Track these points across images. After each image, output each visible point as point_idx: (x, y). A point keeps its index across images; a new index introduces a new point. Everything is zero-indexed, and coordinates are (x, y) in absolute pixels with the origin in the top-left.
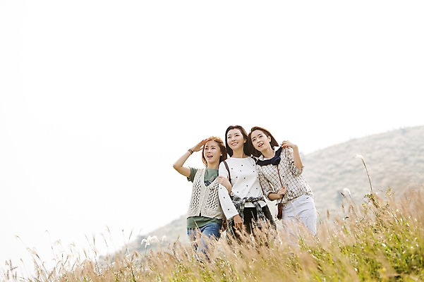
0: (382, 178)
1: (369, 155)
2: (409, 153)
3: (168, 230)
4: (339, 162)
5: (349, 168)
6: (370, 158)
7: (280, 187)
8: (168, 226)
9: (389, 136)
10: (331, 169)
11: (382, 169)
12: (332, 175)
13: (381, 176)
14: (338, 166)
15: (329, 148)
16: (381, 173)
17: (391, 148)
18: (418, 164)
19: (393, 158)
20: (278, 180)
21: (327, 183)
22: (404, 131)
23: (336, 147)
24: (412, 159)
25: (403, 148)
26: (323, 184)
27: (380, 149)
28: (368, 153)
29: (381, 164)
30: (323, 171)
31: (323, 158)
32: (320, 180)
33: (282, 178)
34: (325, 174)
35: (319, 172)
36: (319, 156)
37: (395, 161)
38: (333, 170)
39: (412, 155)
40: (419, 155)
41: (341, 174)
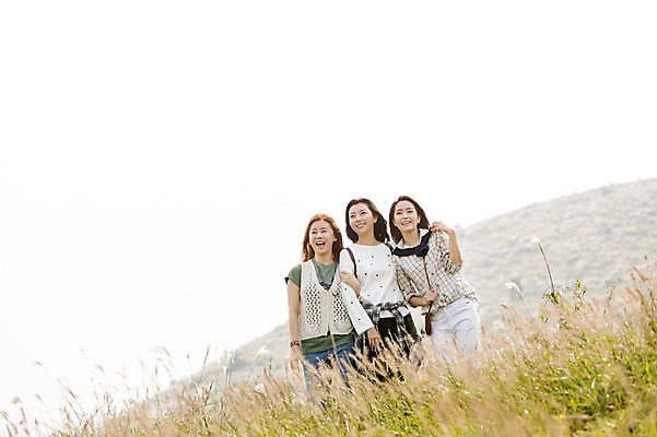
0: (576, 260)
1: (556, 226)
2: (613, 221)
3: (269, 341)
4: (512, 237)
5: (527, 246)
6: (557, 230)
7: (427, 289)
8: (269, 336)
9: (585, 198)
10: (502, 247)
11: (575, 247)
12: (503, 256)
13: (574, 256)
14: (512, 243)
15: (499, 217)
16: (574, 252)
17: (588, 215)
18: (627, 238)
19: (590, 230)
20: (424, 278)
21: (497, 268)
22: (605, 191)
23: (509, 216)
24: (618, 231)
25: (604, 215)
26: (491, 271)
27: (572, 217)
28: (555, 223)
29: (574, 238)
30: (490, 252)
31: (490, 232)
32: (487, 264)
33: (430, 276)
34: (491, 256)
35: (484, 253)
36: (483, 230)
37: (593, 234)
38: (505, 250)
39: (617, 225)
40: (629, 225)
41: (516, 254)
